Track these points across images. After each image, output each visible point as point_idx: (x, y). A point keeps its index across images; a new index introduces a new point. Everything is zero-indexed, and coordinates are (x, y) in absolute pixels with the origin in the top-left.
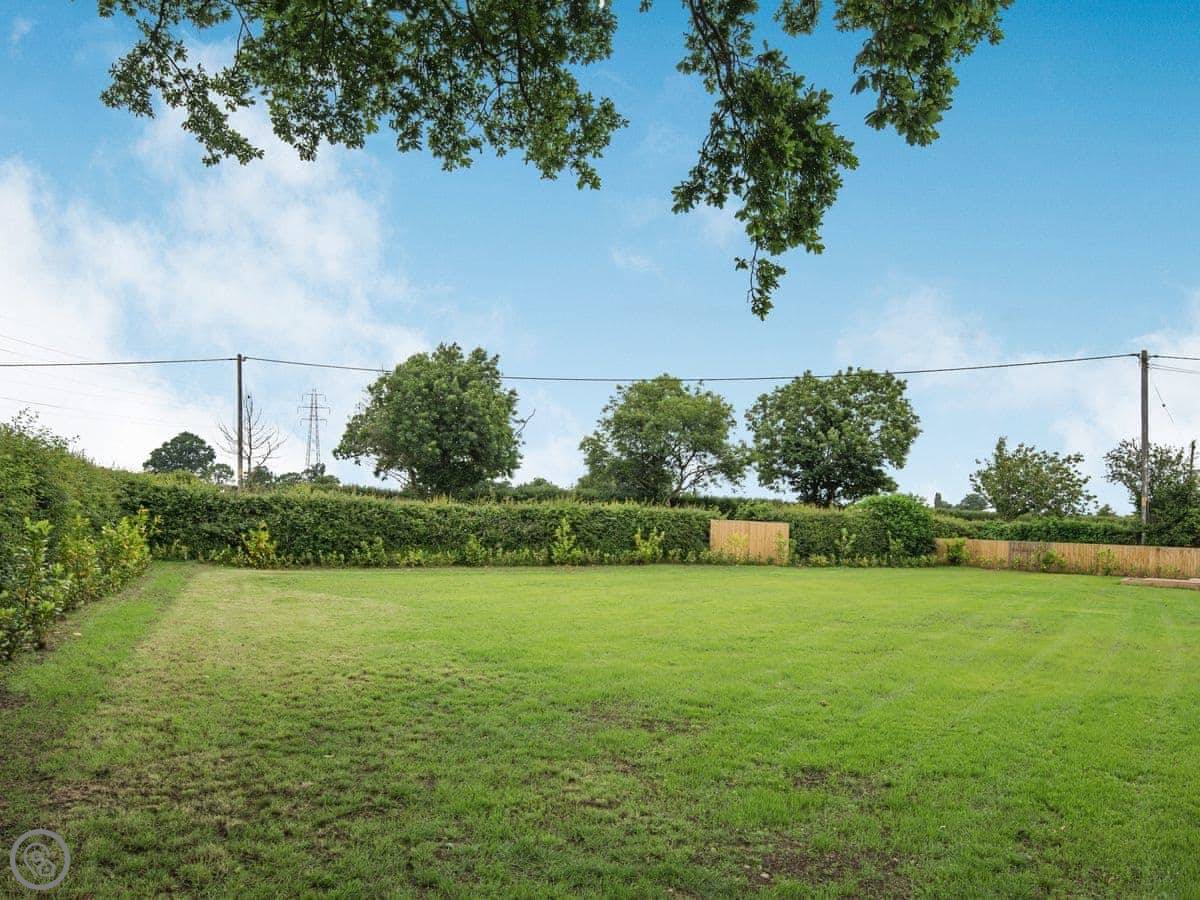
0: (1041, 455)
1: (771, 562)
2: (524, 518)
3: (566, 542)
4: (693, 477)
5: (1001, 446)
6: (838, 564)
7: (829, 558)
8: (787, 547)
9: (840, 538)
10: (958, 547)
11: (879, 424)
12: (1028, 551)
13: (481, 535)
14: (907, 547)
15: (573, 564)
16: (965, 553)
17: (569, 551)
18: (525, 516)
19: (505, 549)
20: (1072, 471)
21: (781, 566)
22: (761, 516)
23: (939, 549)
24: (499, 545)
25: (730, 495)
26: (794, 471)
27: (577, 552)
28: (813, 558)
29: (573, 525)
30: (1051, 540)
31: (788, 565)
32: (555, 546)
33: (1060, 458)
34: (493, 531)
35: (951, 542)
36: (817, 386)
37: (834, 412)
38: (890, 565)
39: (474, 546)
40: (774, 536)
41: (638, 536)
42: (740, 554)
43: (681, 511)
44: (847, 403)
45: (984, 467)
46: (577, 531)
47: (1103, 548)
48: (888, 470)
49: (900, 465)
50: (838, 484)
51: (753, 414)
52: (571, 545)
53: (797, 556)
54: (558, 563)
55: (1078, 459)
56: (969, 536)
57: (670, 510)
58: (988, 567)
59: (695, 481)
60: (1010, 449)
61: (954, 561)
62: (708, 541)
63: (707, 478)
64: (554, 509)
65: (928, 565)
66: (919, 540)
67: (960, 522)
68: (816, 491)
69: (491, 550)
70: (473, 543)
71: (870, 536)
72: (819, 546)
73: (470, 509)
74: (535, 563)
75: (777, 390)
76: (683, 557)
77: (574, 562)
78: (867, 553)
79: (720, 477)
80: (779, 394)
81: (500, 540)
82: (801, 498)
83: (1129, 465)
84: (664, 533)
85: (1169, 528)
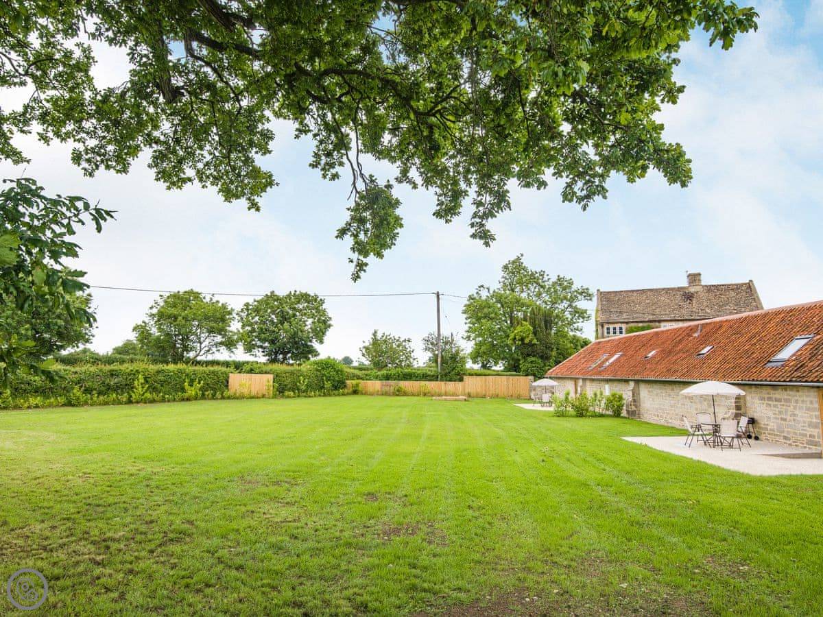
0: (393, 338)
1: (263, 396)
2: (112, 375)
3: (140, 389)
4: (207, 349)
5: (375, 334)
6: (299, 396)
7: (294, 393)
8: (272, 388)
9: (300, 383)
10: (357, 385)
11: (310, 321)
12: (390, 386)
13: (82, 386)
14: (333, 386)
15: (145, 403)
16: (360, 388)
17: (143, 394)
18: (112, 374)
19: (99, 394)
20: (407, 346)
21: (269, 398)
22: (257, 371)
23: (348, 386)
24: (94, 392)
25: (228, 359)
26: (264, 345)
27: (148, 395)
28: (286, 393)
29: (145, 379)
30: (399, 380)
31: (273, 398)
32: (133, 391)
33: (401, 340)
35: (354, 382)
36: (278, 299)
37: (288, 313)
38: (325, 395)
39: (78, 394)
40: (264, 382)
41: (186, 384)
42: (245, 391)
43: (212, 369)
44: (294, 309)
45: (367, 344)
46: (147, 382)
47: (423, 383)
48: (315, 345)
49: (321, 342)
51: (241, 313)
52: (144, 391)
53: (278, 393)
54: (135, 402)
55: (409, 341)
56: (362, 379)
58: (372, 394)
59: (208, 351)
60: (379, 336)
61: (355, 392)
62: (227, 386)
63: (214, 349)
64: (132, 368)
65: (343, 395)
66: (339, 382)
67: (357, 372)
68: (276, 356)
69: (89, 395)
70: (77, 392)
71: (314, 380)
72: (289, 387)
74: (120, 403)
75: (255, 301)
76: (214, 395)
77: (146, 401)
78: (313, 389)
79: (223, 348)
80: (256, 303)
81: (95, 389)
82: (268, 360)
83: (432, 344)
84: (202, 382)
85: (450, 373)
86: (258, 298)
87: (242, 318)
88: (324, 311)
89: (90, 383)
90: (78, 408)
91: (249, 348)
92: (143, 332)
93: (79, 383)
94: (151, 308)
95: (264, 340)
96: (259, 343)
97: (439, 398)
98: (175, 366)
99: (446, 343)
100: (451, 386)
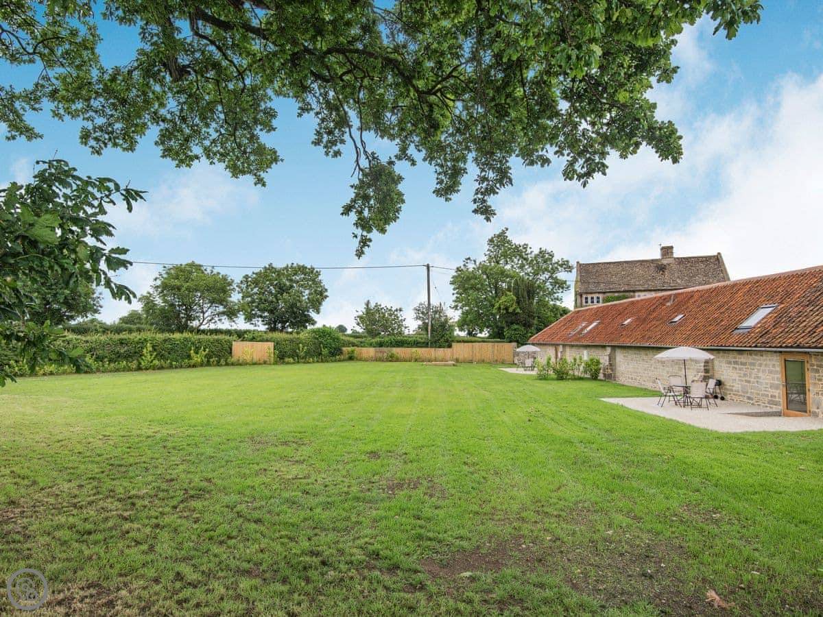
0: (385, 308)
1: (265, 363)
2: (122, 343)
3: (149, 357)
4: (209, 318)
5: (368, 303)
6: (298, 362)
7: (294, 360)
8: (272, 355)
9: (299, 350)
10: (353, 352)
12: (383, 352)
14: (330, 352)
16: (355, 355)
17: (152, 362)
19: (110, 361)
20: (399, 315)
21: (270, 364)
22: (259, 339)
23: (344, 353)
24: (106, 360)
27: (156, 362)
28: (287, 360)
29: (153, 347)
30: (393, 347)
31: (274, 364)
32: (142, 359)
33: (393, 309)
35: (350, 349)
36: (276, 271)
37: (285, 285)
38: (322, 361)
39: (90, 361)
40: (266, 349)
42: (248, 358)
43: (216, 337)
44: (291, 280)
45: (361, 313)
46: (155, 350)
47: (414, 350)
48: (313, 314)
49: (318, 312)
52: (152, 358)
53: (278, 359)
54: (144, 369)
55: (401, 310)
56: (357, 346)
57: (210, 337)
58: (366, 360)
59: (211, 320)
60: (372, 305)
61: (351, 358)
62: (231, 353)
63: (217, 319)
64: (140, 337)
65: (340, 361)
66: (335, 349)
67: (351, 339)
68: (275, 325)
69: (100, 363)
70: (88, 360)
71: (313, 348)
72: (289, 353)
73: (84, 339)
74: (130, 370)
75: (253, 273)
76: (218, 362)
77: (154, 368)
78: (312, 356)
79: (224, 318)
80: (254, 276)
81: (106, 357)
82: (268, 329)
83: (423, 313)
84: (207, 350)
85: (439, 340)
86: (257, 270)
87: (242, 290)
88: (320, 282)
89: (101, 352)
90: (91, 375)
91: (249, 318)
92: (148, 303)
93: (91, 352)
94: (156, 279)
95: (263, 310)
96: (259, 313)
97: (429, 363)
98: (181, 335)
99: (436, 312)
100: (440, 352)
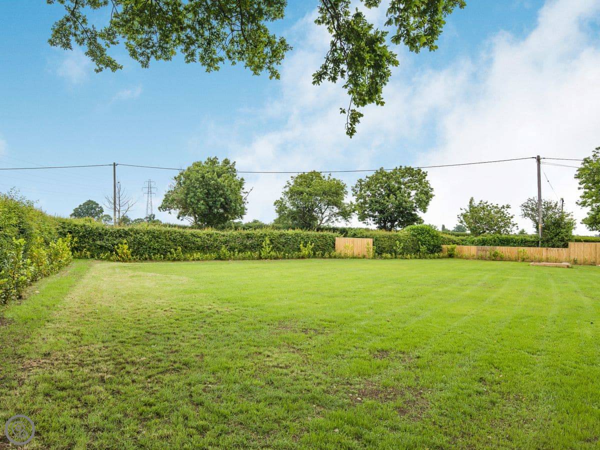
0: (491, 206)
1: (364, 257)
2: (248, 238)
3: (267, 248)
4: (327, 218)
5: (472, 200)
6: (396, 258)
7: (392, 255)
8: (372, 250)
9: (396, 246)
10: (453, 249)
11: (413, 193)
12: (486, 251)
13: (228, 246)
14: (429, 249)
15: (271, 259)
16: (456, 252)
17: (269, 253)
18: (248, 237)
19: (239, 252)
20: (505, 212)
21: (369, 259)
22: (359, 236)
23: (444, 250)
24: (236, 250)
25: (345, 226)
26: (375, 215)
27: (273, 253)
28: (384, 255)
29: (271, 241)
30: (496, 246)
31: (372, 258)
32: (262, 250)
33: (500, 206)
34: (233, 244)
35: (449, 247)
36: (386, 175)
37: (394, 186)
38: (420, 258)
39: (224, 251)
40: (365, 245)
41: (301, 245)
42: (349, 253)
43: (322, 233)
44: (399, 183)
45: (464, 212)
46: (273, 243)
47: (521, 249)
48: (419, 213)
49: (425, 212)
50: (396, 221)
51: (355, 189)
52: (270, 250)
53: (376, 254)
54: (264, 258)
55: (508, 207)
56: (458, 244)
57: (316, 233)
58: (467, 258)
59: (328, 220)
60: (476, 203)
61: (451, 256)
62: (335, 248)
63: (334, 219)
64: (262, 233)
65: (439, 258)
66: (434, 246)
67: (453, 237)
68: (385, 224)
69: (232, 252)
70: (224, 249)
71: (411, 244)
72: (386, 249)
73: (222, 233)
74: (253, 259)
76: (323, 255)
78: (409, 252)
79: (340, 218)
80: (368, 179)
81: (237, 248)
82: (378, 227)
83: (532, 210)
84: (313, 244)
85: (552, 239)
88: (427, 183)
90: (225, 261)
91: (363, 218)
93: (226, 243)
94: (285, 187)
95: (374, 211)
96: (370, 213)
97: (537, 264)
98: (294, 231)
100: (553, 252)
